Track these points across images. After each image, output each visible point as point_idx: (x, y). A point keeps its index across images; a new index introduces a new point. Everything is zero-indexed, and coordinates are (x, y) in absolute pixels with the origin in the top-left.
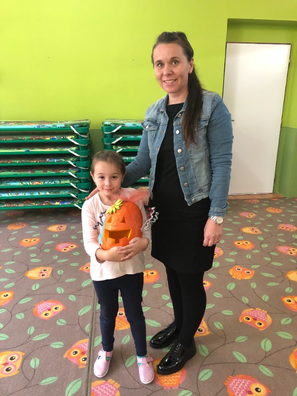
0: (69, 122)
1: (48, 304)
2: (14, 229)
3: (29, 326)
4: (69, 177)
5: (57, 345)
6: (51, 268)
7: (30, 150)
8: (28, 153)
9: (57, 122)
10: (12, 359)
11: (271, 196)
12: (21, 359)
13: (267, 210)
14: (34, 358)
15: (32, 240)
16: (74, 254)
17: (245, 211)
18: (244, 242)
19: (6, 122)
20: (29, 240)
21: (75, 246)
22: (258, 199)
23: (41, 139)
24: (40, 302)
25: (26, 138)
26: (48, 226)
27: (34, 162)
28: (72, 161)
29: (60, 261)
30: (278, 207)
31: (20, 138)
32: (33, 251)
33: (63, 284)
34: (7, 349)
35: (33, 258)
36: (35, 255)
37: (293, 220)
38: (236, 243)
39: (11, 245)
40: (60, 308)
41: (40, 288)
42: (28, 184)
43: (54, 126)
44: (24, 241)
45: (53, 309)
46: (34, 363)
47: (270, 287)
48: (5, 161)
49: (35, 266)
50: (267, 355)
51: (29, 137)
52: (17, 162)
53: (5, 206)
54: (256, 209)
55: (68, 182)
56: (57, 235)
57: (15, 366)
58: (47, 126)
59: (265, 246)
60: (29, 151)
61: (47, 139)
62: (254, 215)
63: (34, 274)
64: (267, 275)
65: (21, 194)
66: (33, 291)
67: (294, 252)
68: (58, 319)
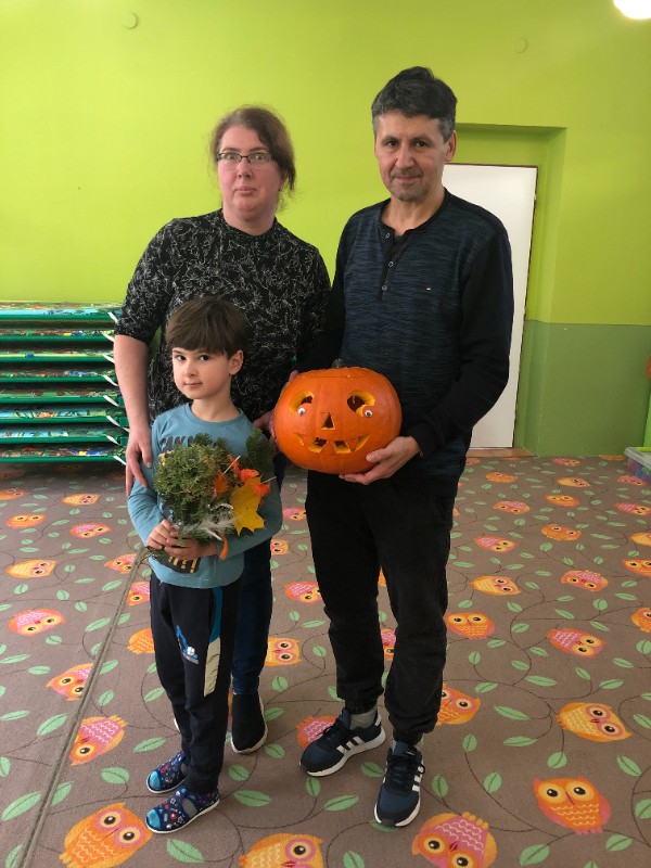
1: (37, 615)
2: (3, 500)
4: (105, 405)
5: (39, 670)
7: (36, 355)
8: (31, 359)
9: (87, 305)
11: (510, 453)
13: (488, 476)
15: (31, 518)
16: (101, 541)
20: (25, 517)
21: (105, 529)
22: (479, 457)
23: (54, 335)
25: (28, 333)
26: (65, 496)
27: (41, 376)
28: (110, 377)
29: (74, 552)
30: (511, 472)
31: (16, 332)
32: (27, 536)
33: (69, 587)
35: (26, 546)
36: (30, 541)
37: (528, 496)
40: (57, 620)
41: (27, 591)
42: (30, 415)
43: (80, 312)
44: (16, 518)
45: (45, 622)
49: (26, 558)
51: (34, 332)
52: (10, 376)
55: (102, 413)
56: (77, 512)
60: (32, 356)
61: (66, 334)
63: (22, 570)
65: (16, 435)
66: (15, 595)
67: (505, 546)
68: (49, 636)
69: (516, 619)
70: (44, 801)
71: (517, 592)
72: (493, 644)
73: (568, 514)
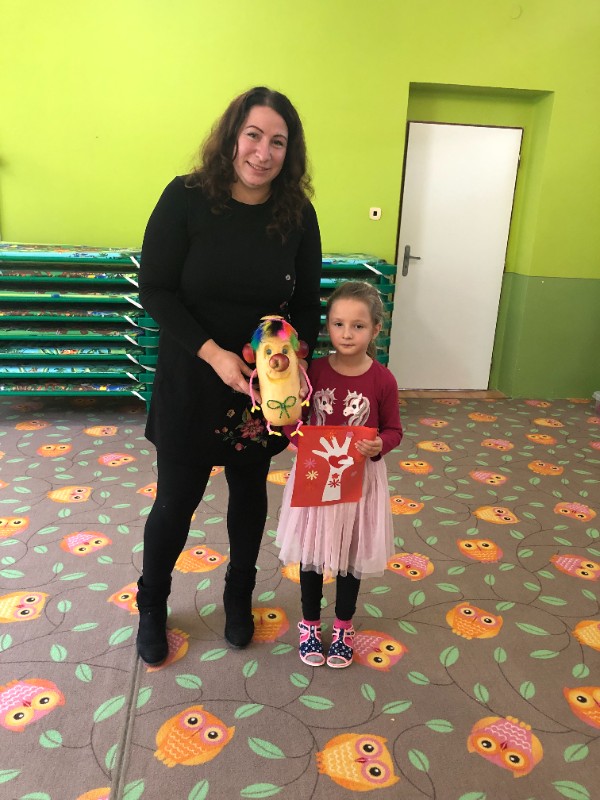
0: (128, 250)
1: (84, 537)
2: (28, 430)
3: (56, 561)
4: (126, 344)
5: (98, 587)
6: (90, 489)
7: (61, 295)
8: (57, 299)
9: (107, 250)
10: (29, 600)
11: (485, 395)
12: (43, 601)
13: (470, 416)
14: (64, 599)
15: (59, 448)
16: (129, 469)
17: (431, 417)
18: (417, 463)
19: (20, 247)
20: (53, 447)
21: (130, 459)
22: (459, 399)
23: (79, 277)
24: (70, 533)
25: (55, 275)
26: (86, 428)
27: (66, 315)
28: (131, 317)
29: (105, 479)
30: (491, 412)
31: (43, 273)
32: (59, 464)
33: (108, 511)
34: (23, 589)
35: (61, 473)
36: (63, 469)
37: (510, 434)
38: (404, 464)
39: (22, 453)
40: (104, 542)
41: (71, 515)
42: (54, 352)
43: (104, 255)
44: (45, 448)
45: (93, 543)
46: (64, 606)
47: (443, 526)
48: (17, 313)
49: (63, 484)
50: (414, 609)
51: (60, 273)
52: (37, 314)
53: (14, 388)
54: (450, 414)
55: (122, 352)
56: (101, 442)
57: (35, 610)
58: (91, 254)
59: (449, 470)
60: (58, 296)
61: (90, 277)
62: (445, 423)
63: (62, 495)
64: (443, 510)
65: (42, 370)
66: (60, 519)
67: (497, 480)
68: (99, 556)
69: (520, 545)
70: (130, 704)
71: (516, 521)
72: (505, 567)
73: (550, 451)
